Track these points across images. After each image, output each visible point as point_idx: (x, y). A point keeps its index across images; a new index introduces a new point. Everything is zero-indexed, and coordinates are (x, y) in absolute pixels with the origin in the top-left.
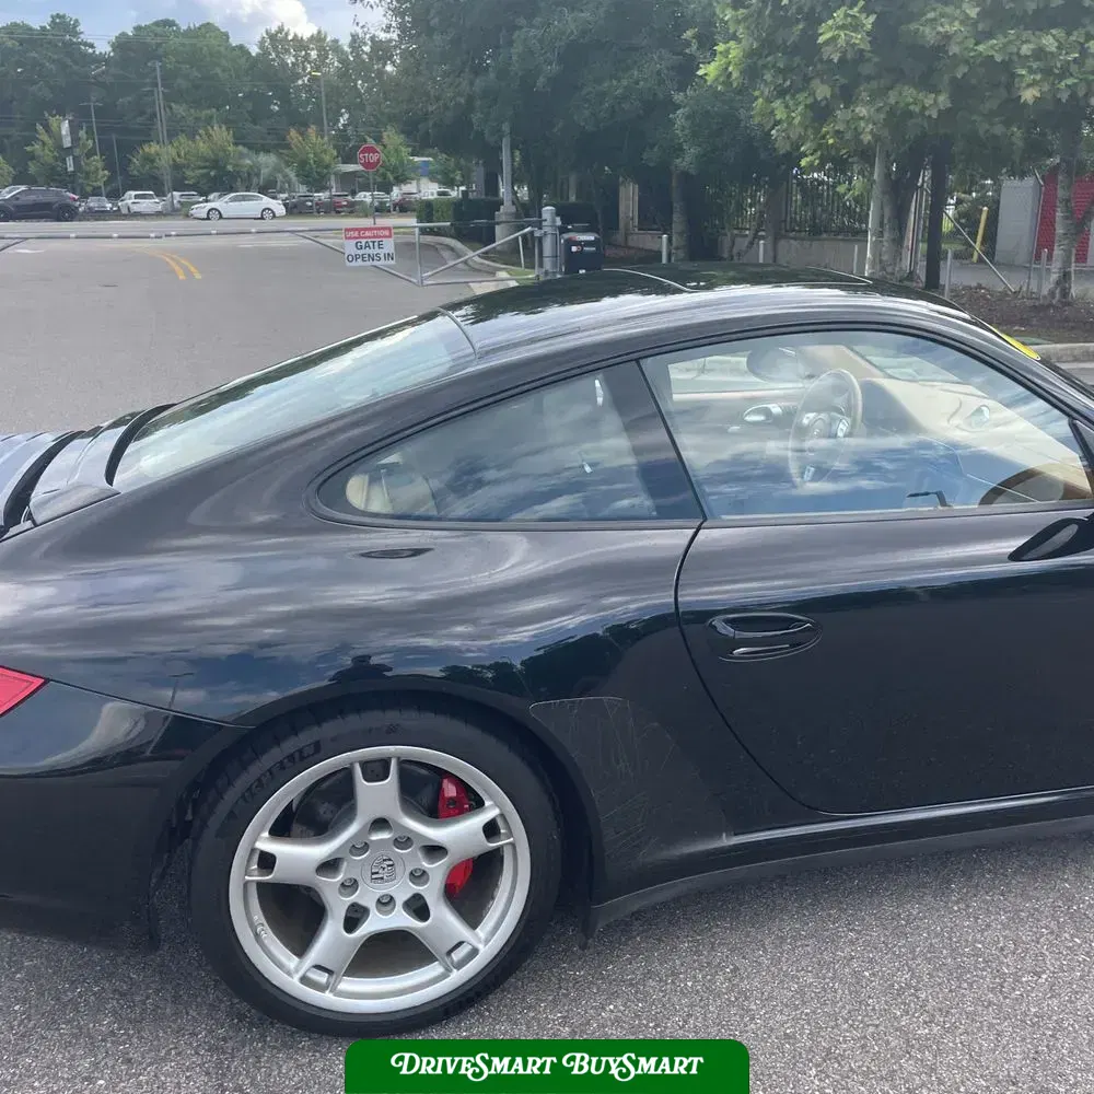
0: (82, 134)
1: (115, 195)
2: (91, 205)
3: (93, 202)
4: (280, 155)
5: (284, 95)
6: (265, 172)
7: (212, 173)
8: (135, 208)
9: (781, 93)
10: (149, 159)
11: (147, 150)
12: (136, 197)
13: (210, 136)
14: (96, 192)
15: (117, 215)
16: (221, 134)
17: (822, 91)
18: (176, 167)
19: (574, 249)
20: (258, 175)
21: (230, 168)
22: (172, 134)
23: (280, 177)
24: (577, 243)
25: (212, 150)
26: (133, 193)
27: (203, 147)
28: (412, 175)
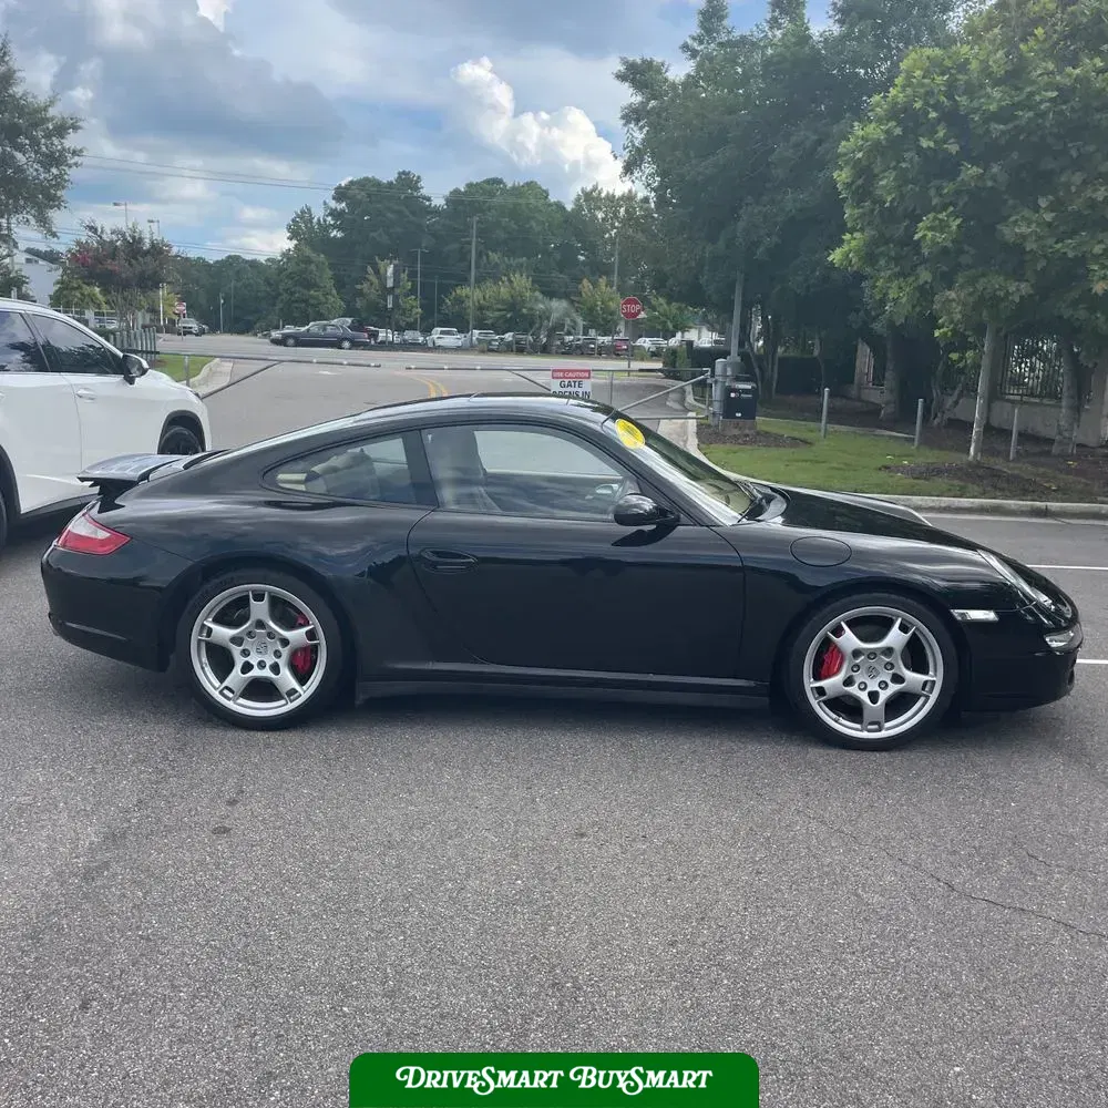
0: (404, 276)
1: (427, 331)
2: (406, 337)
3: (409, 335)
4: (572, 302)
5: (591, 248)
6: (555, 316)
7: (509, 316)
8: (439, 342)
9: (897, 276)
10: (459, 301)
11: (458, 291)
12: (442, 333)
13: (510, 281)
14: (411, 327)
15: (423, 347)
16: (521, 282)
17: (925, 276)
18: (481, 308)
19: (733, 395)
20: (548, 318)
21: (524, 311)
22: (480, 280)
23: (568, 321)
24: (735, 391)
25: (512, 296)
26: (440, 329)
27: (504, 291)
28: (692, 325)
